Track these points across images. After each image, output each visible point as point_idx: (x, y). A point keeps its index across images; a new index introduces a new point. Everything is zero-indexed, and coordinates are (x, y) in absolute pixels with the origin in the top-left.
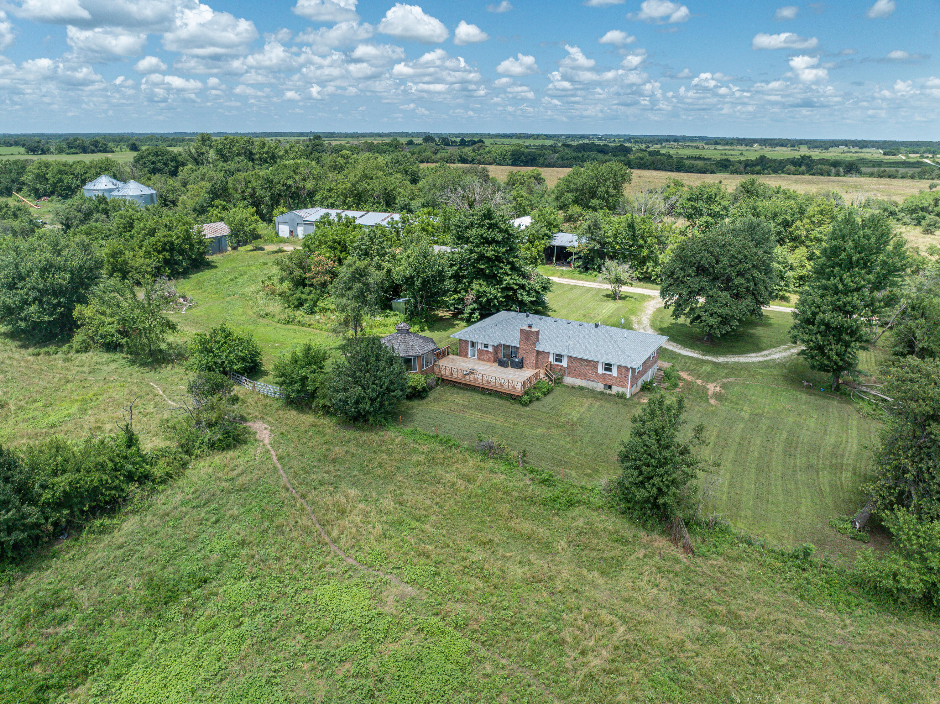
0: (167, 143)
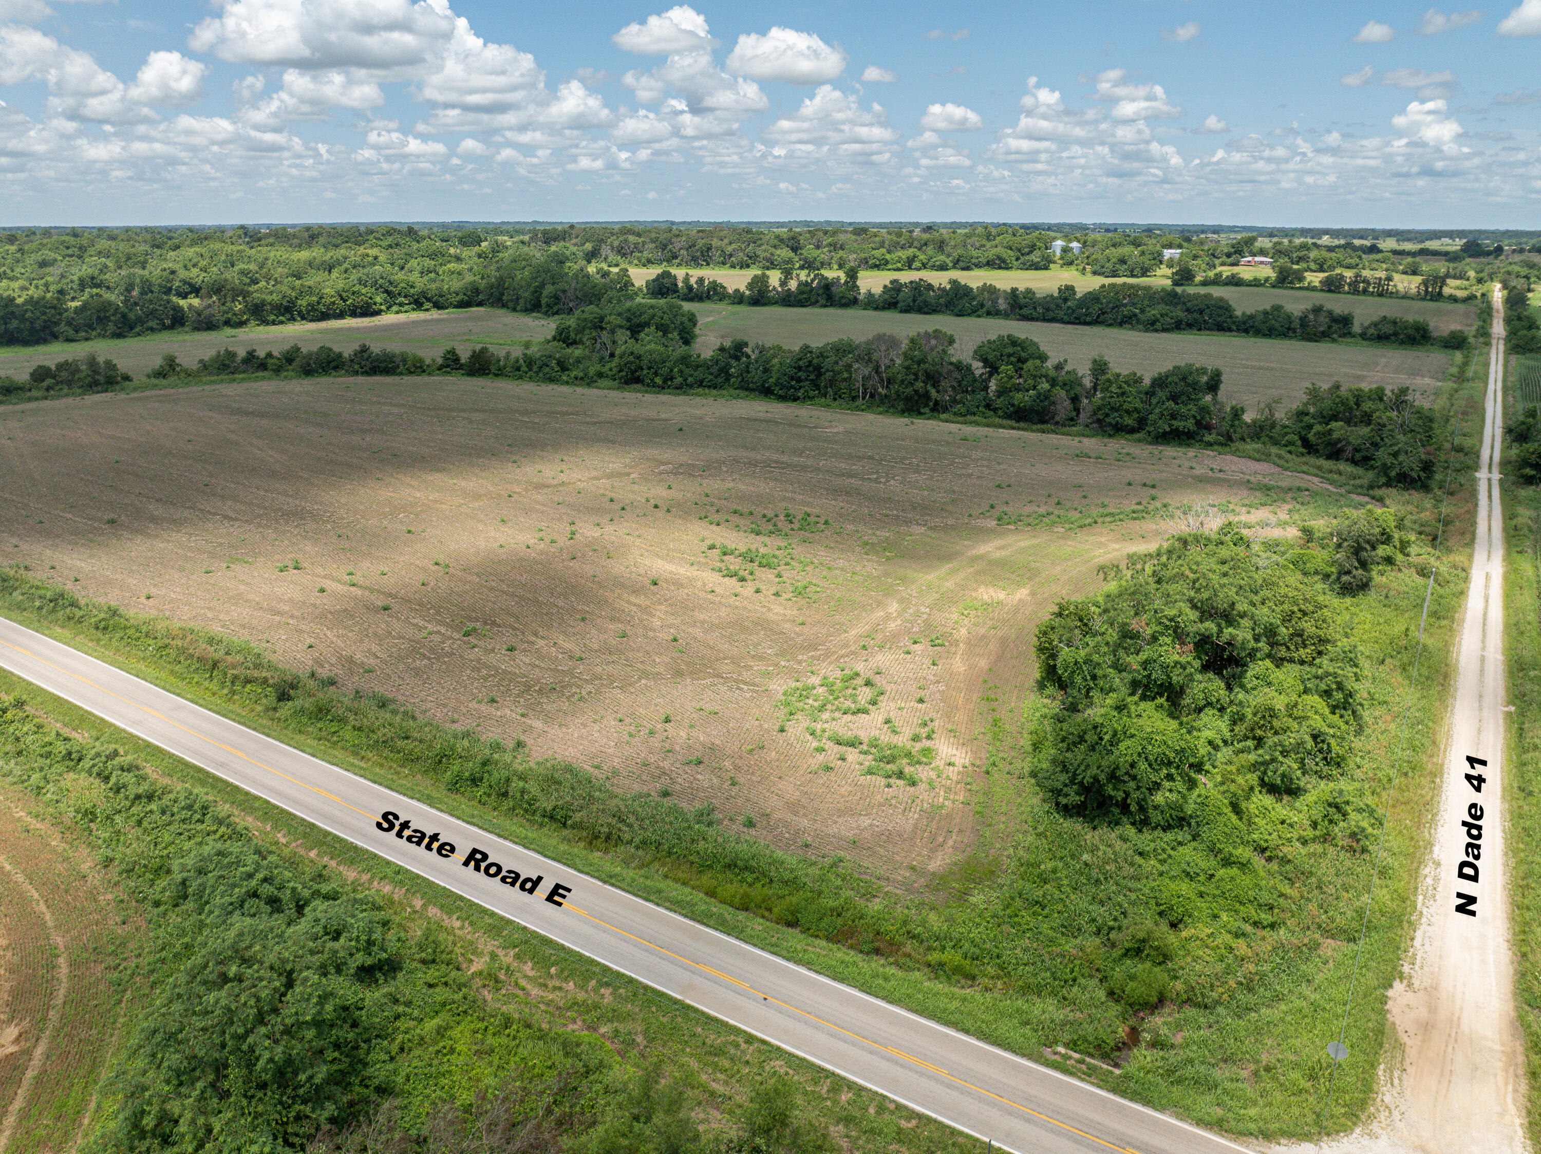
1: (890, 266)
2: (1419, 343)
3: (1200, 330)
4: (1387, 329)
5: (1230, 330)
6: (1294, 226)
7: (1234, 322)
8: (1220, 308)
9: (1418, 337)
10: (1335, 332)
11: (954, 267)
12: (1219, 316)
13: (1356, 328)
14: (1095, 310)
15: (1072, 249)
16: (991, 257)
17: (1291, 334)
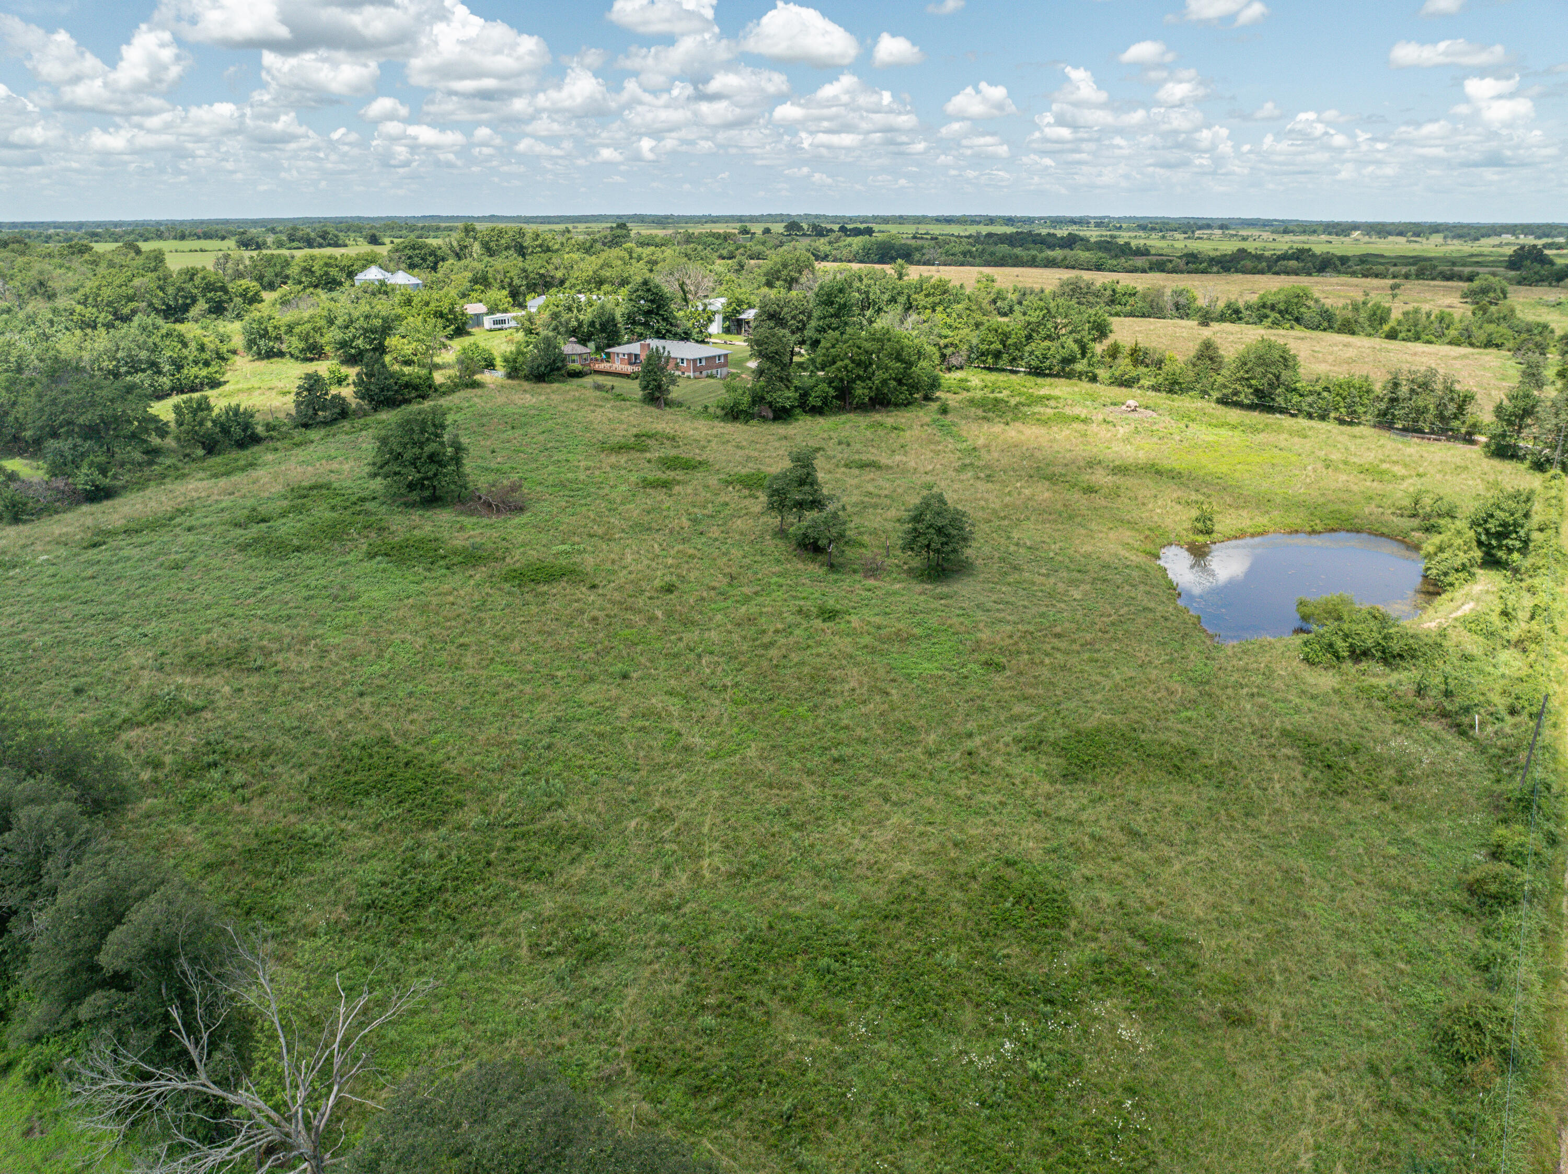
0: (417, 233)
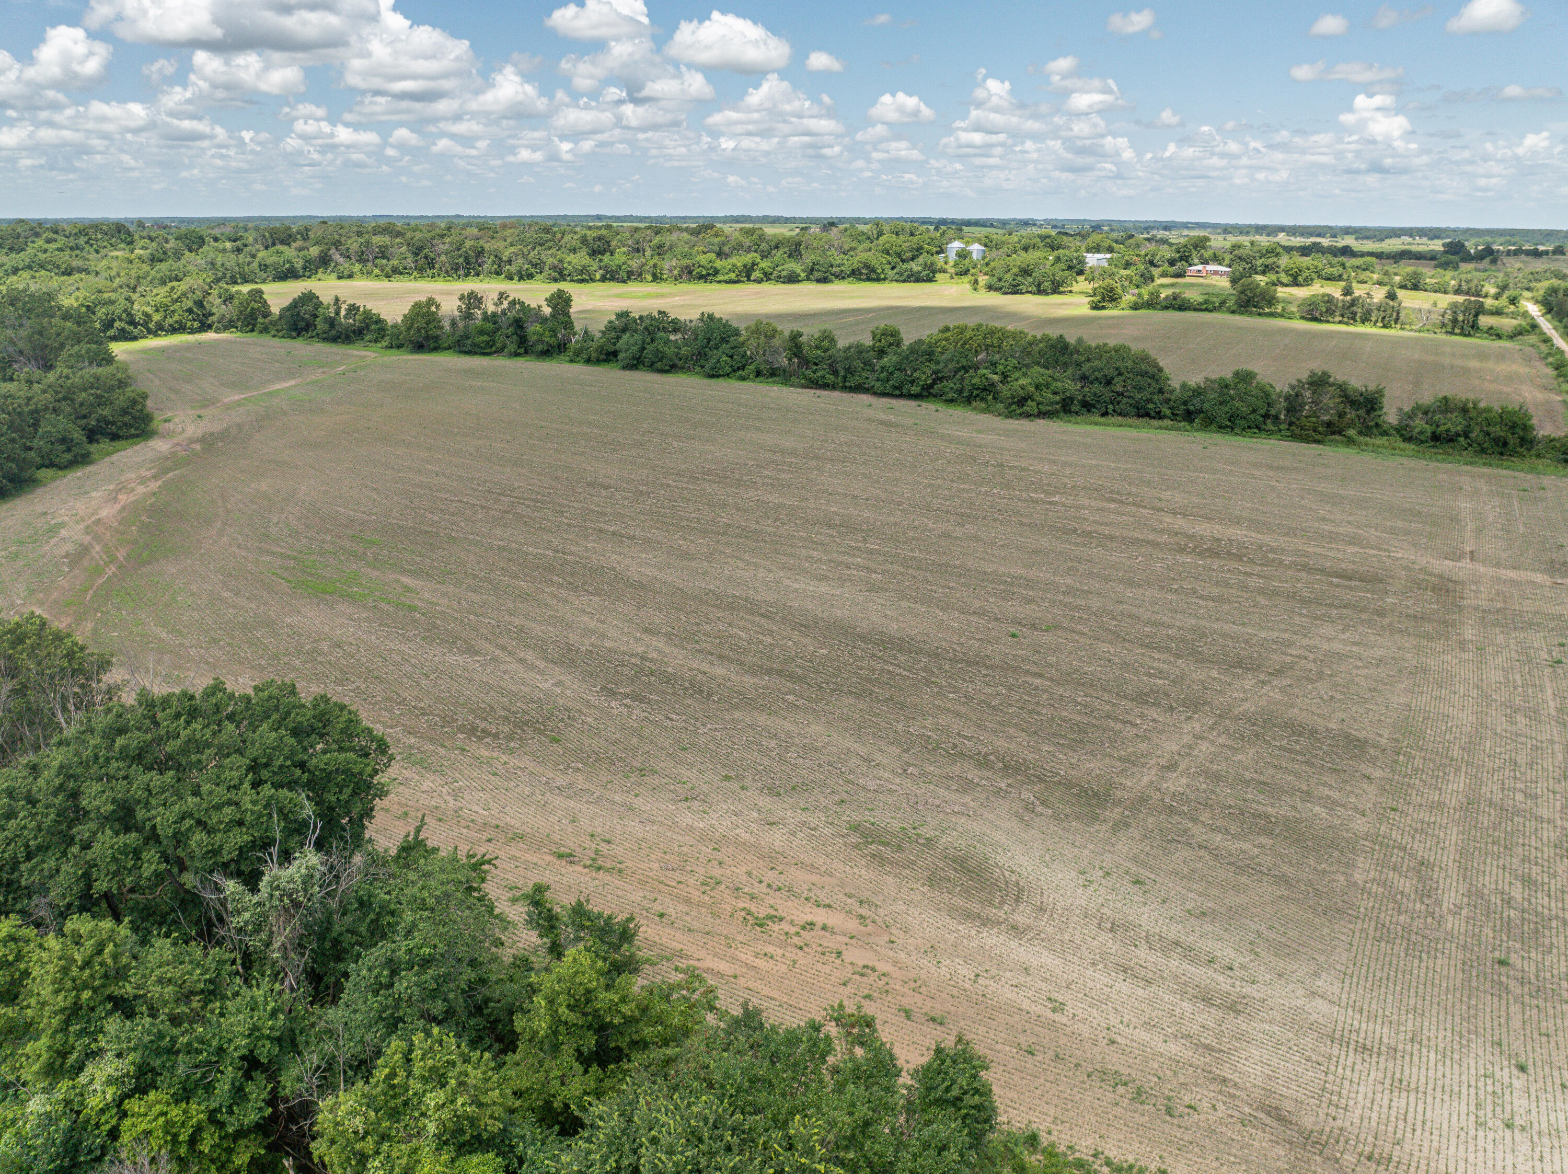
1: (720, 278)
2: (1514, 453)
3: (1105, 414)
4: (1453, 423)
5: (1159, 416)
6: (1247, 222)
7: (1167, 401)
8: (1144, 374)
9: (1513, 441)
10: (1351, 424)
11: (808, 279)
12: (1140, 389)
13: (1390, 416)
14: (924, 375)
15: (970, 253)
16: (855, 266)
17: (1270, 426)
